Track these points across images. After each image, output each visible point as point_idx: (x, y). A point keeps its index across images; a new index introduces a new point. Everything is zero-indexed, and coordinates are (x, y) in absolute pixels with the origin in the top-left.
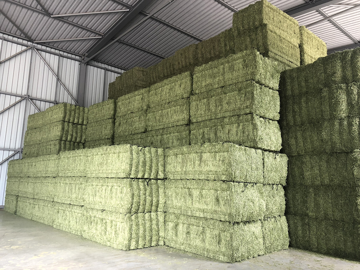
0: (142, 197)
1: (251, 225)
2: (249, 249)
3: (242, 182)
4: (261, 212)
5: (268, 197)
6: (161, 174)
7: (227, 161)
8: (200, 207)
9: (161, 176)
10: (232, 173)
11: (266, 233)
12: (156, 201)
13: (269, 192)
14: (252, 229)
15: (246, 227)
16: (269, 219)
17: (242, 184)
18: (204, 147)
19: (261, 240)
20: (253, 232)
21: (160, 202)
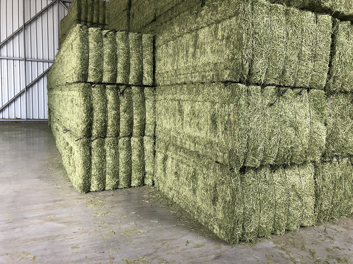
0: (111, 113)
1: (288, 172)
2: (278, 218)
3: (273, 85)
4: (315, 148)
5: (339, 118)
6: (147, 78)
7: (234, 38)
8: (191, 134)
9: (147, 80)
10: (242, 64)
11: (325, 186)
12: (138, 120)
13: (344, 108)
14: (291, 179)
15: (277, 177)
16: (335, 160)
17: (271, 90)
18: (201, 16)
19: (310, 201)
20: (293, 185)
21: (147, 122)
